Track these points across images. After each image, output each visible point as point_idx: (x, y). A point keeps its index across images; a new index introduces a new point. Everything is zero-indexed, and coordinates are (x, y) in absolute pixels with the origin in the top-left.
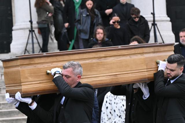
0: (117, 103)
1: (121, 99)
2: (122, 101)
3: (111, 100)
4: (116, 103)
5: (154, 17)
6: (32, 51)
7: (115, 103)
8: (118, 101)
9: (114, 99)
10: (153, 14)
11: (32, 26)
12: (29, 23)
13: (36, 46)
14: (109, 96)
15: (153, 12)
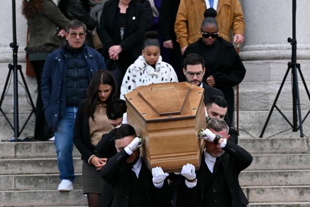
0: (144, 81)
1: (151, 75)
2: (153, 77)
3: (135, 76)
4: (142, 80)
5: (294, 49)
6: (14, 113)
7: (140, 80)
8: (146, 77)
9: (140, 74)
10: (293, 41)
11: (15, 57)
12: (11, 50)
13: (23, 101)
14: (133, 70)
15: (292, 37)
